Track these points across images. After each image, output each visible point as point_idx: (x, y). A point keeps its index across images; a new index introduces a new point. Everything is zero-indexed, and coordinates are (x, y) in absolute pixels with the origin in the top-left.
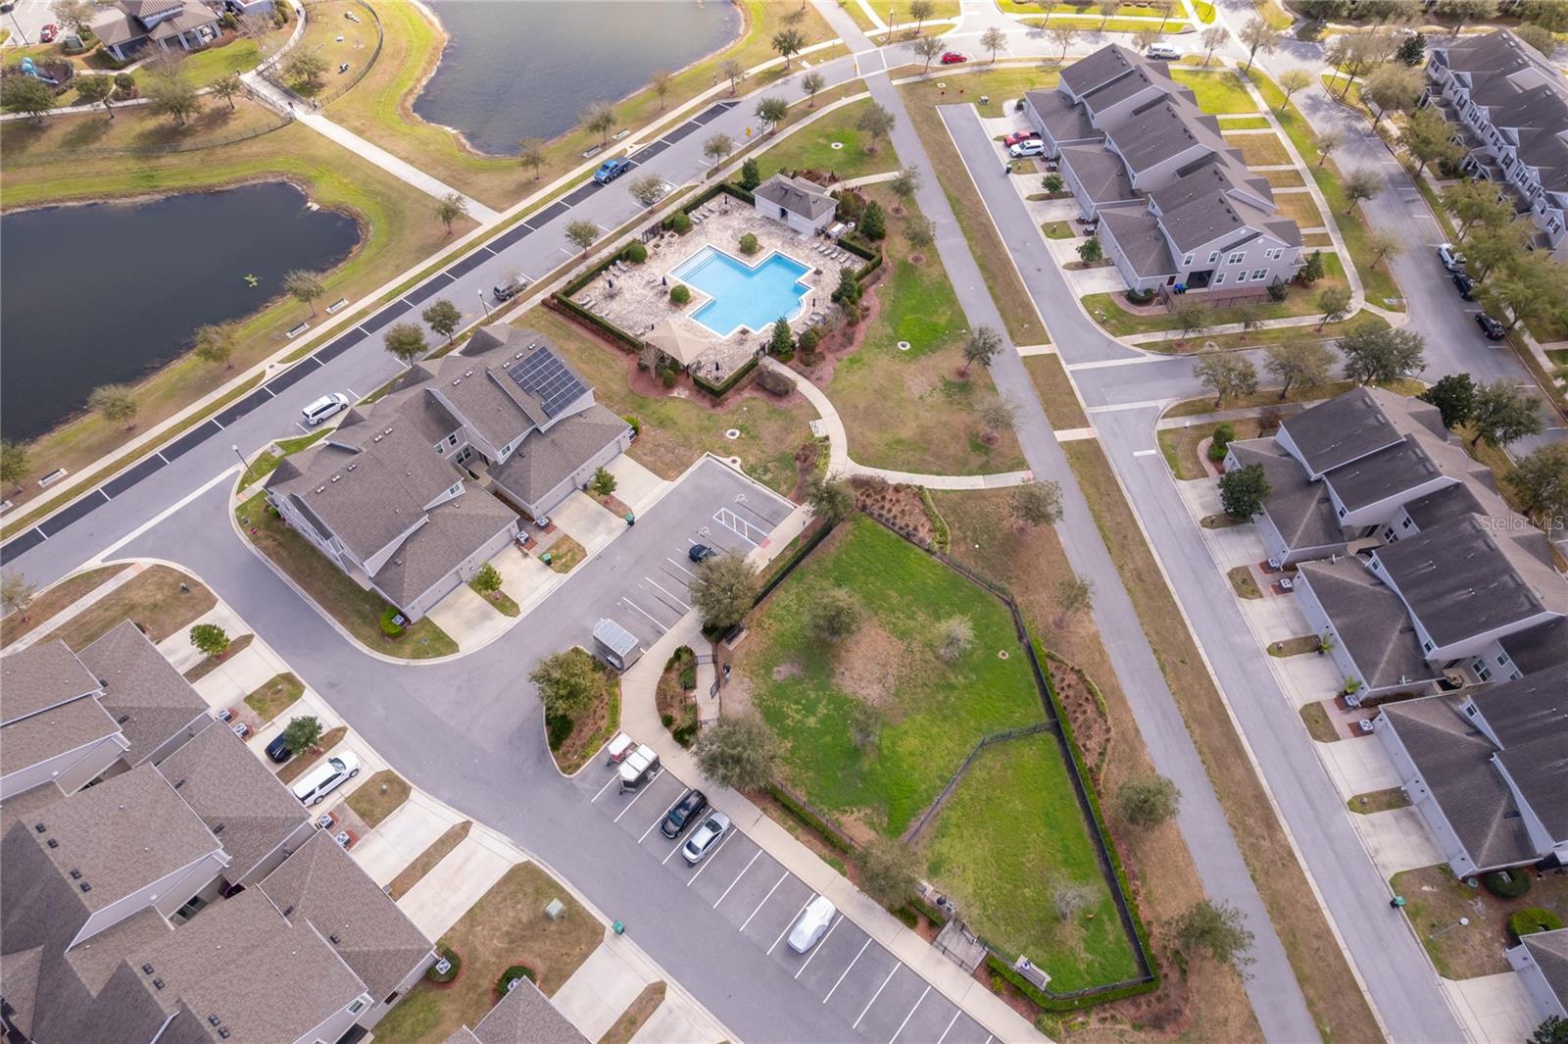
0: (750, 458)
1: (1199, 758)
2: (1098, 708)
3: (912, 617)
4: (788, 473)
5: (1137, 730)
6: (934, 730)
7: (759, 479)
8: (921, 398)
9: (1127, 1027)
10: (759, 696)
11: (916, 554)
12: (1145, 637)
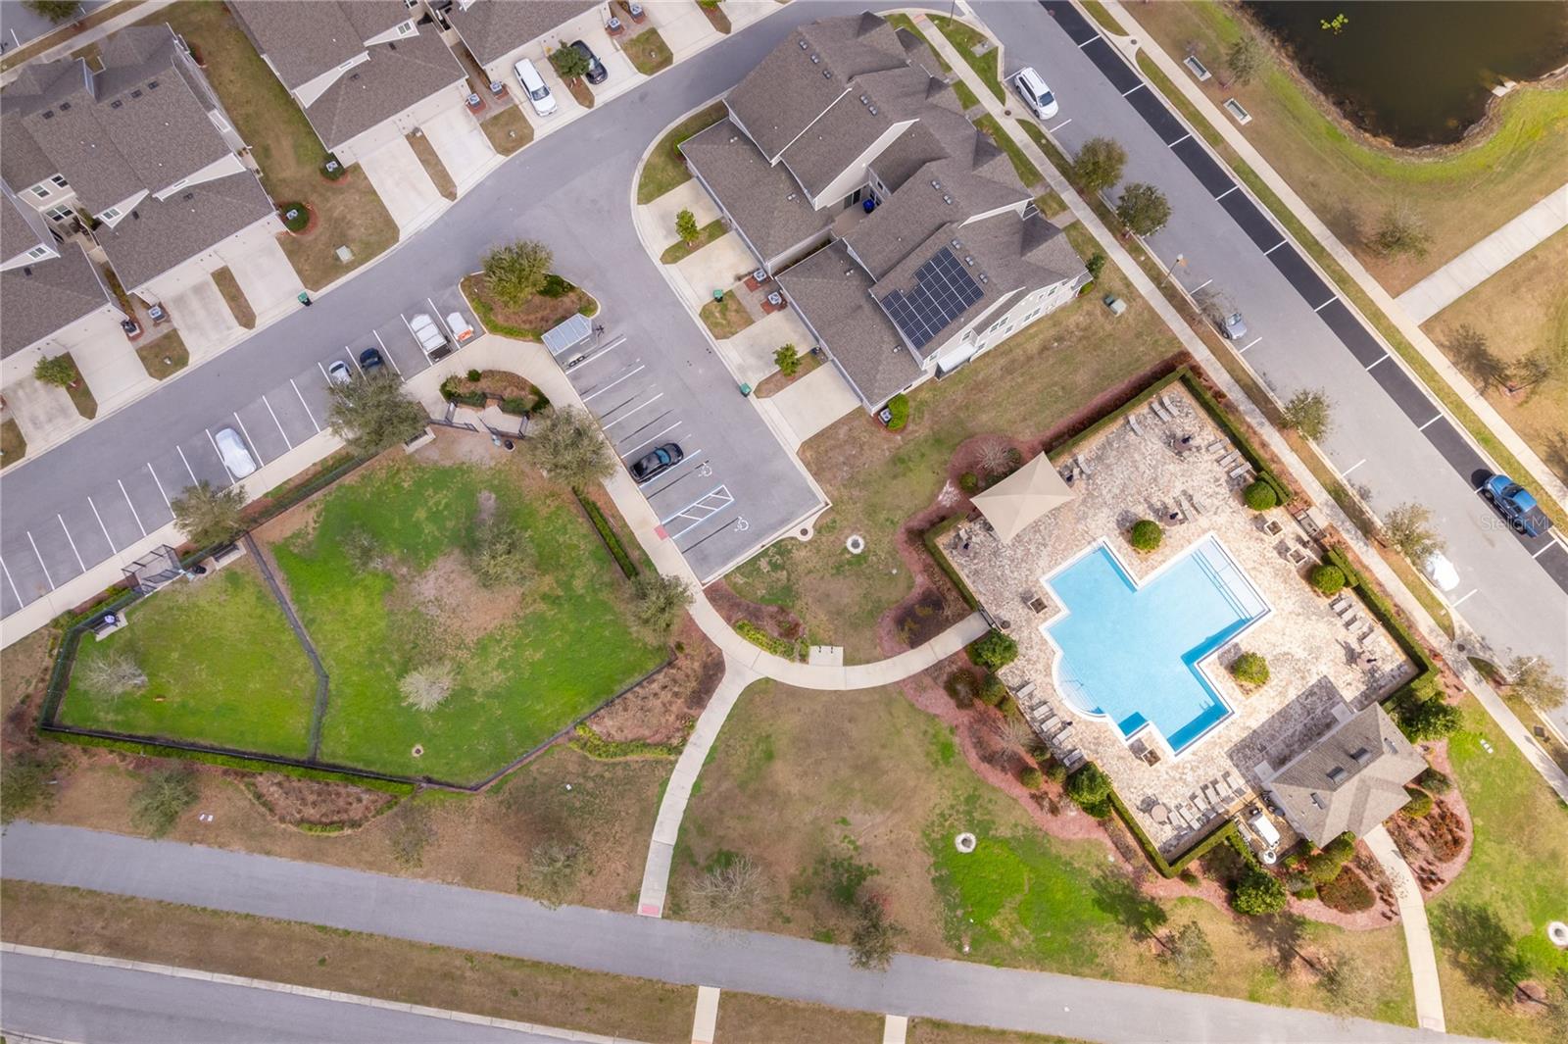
0: (803, 553)
1: (210, 907)
2: (311, 822)
3: (501, 665)
4: (762, 592)
5: (268, 853)
6: (363, 635)
7: (764, 554)
8: (844, 821)
9: (31, 690)
10: (470, 470)
11: (583, 705)
12: (370, 931)
